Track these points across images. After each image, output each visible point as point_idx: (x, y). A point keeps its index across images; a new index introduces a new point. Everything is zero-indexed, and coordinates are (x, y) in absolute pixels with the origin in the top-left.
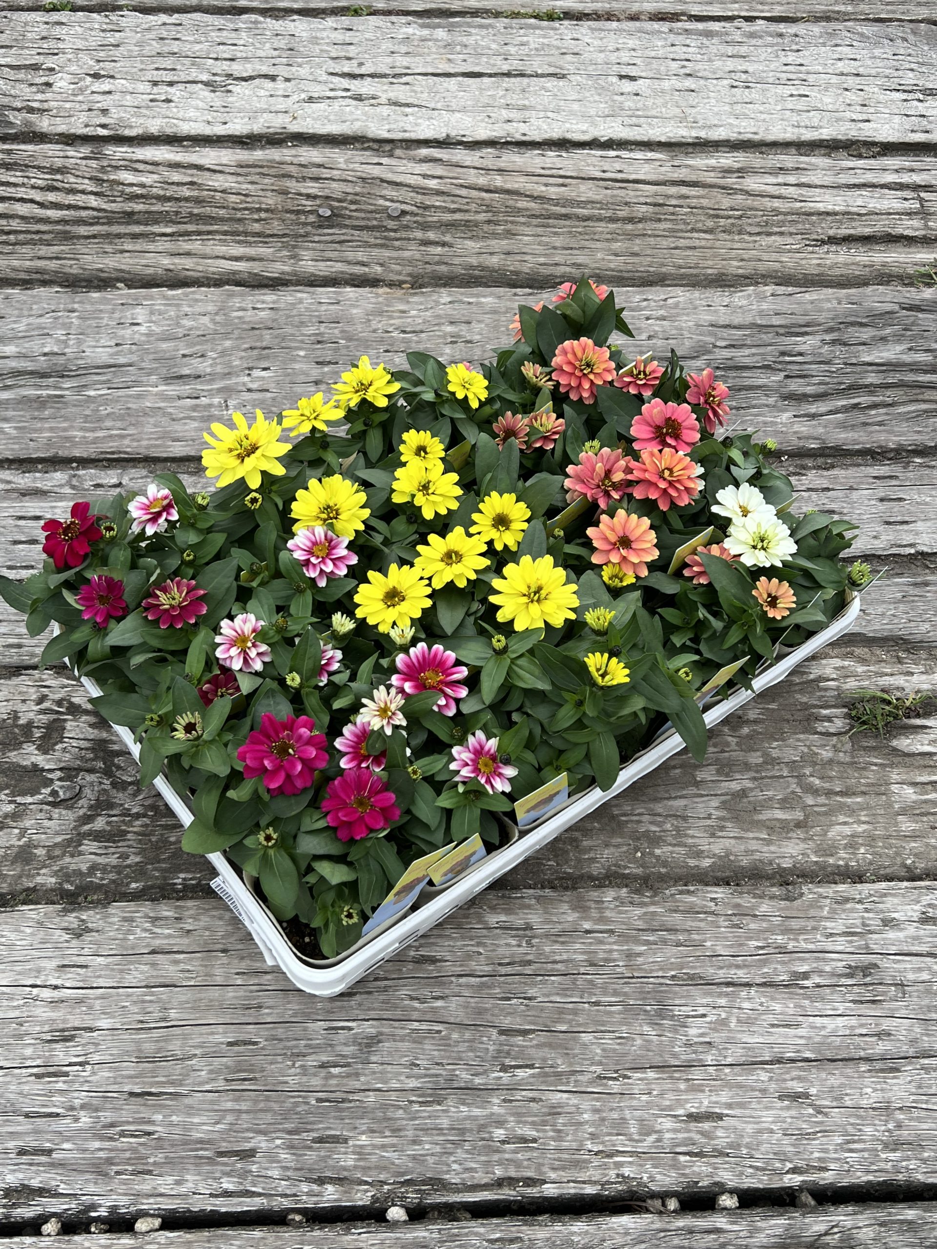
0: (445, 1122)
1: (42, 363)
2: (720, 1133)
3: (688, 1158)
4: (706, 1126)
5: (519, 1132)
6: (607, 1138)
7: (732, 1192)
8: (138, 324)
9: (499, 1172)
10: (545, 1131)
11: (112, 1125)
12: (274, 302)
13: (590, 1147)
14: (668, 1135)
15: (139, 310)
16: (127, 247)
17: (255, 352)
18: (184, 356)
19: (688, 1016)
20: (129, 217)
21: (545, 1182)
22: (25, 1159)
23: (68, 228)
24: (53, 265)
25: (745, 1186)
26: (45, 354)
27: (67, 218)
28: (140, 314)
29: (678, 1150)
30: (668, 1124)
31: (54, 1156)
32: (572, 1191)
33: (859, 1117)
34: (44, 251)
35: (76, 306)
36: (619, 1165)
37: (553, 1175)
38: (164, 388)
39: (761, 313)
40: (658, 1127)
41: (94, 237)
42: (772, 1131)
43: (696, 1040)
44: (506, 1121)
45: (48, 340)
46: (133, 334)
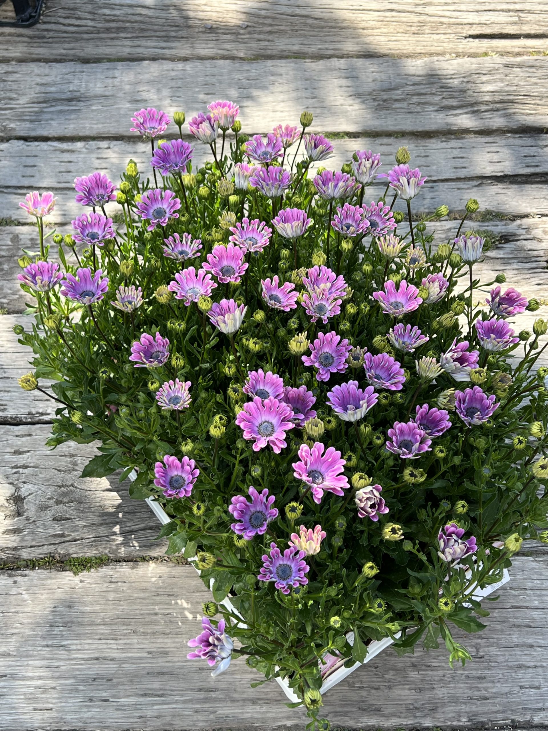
1: (68, 95)
8: (115, 78)
12: (182, 67)
16: (108, 44)
17: (174, 89)
18: (139, 91)
20: (108, 30)
23: (78, 35)
24: (71, 52)
26: (70, 92)
27: (77, 31)
28: (116, 73)
34: (66, 46)
35: (85, 70)
38: (129, 105)
41: (92, 39)
45: (71, 85)
46: (113, 82)
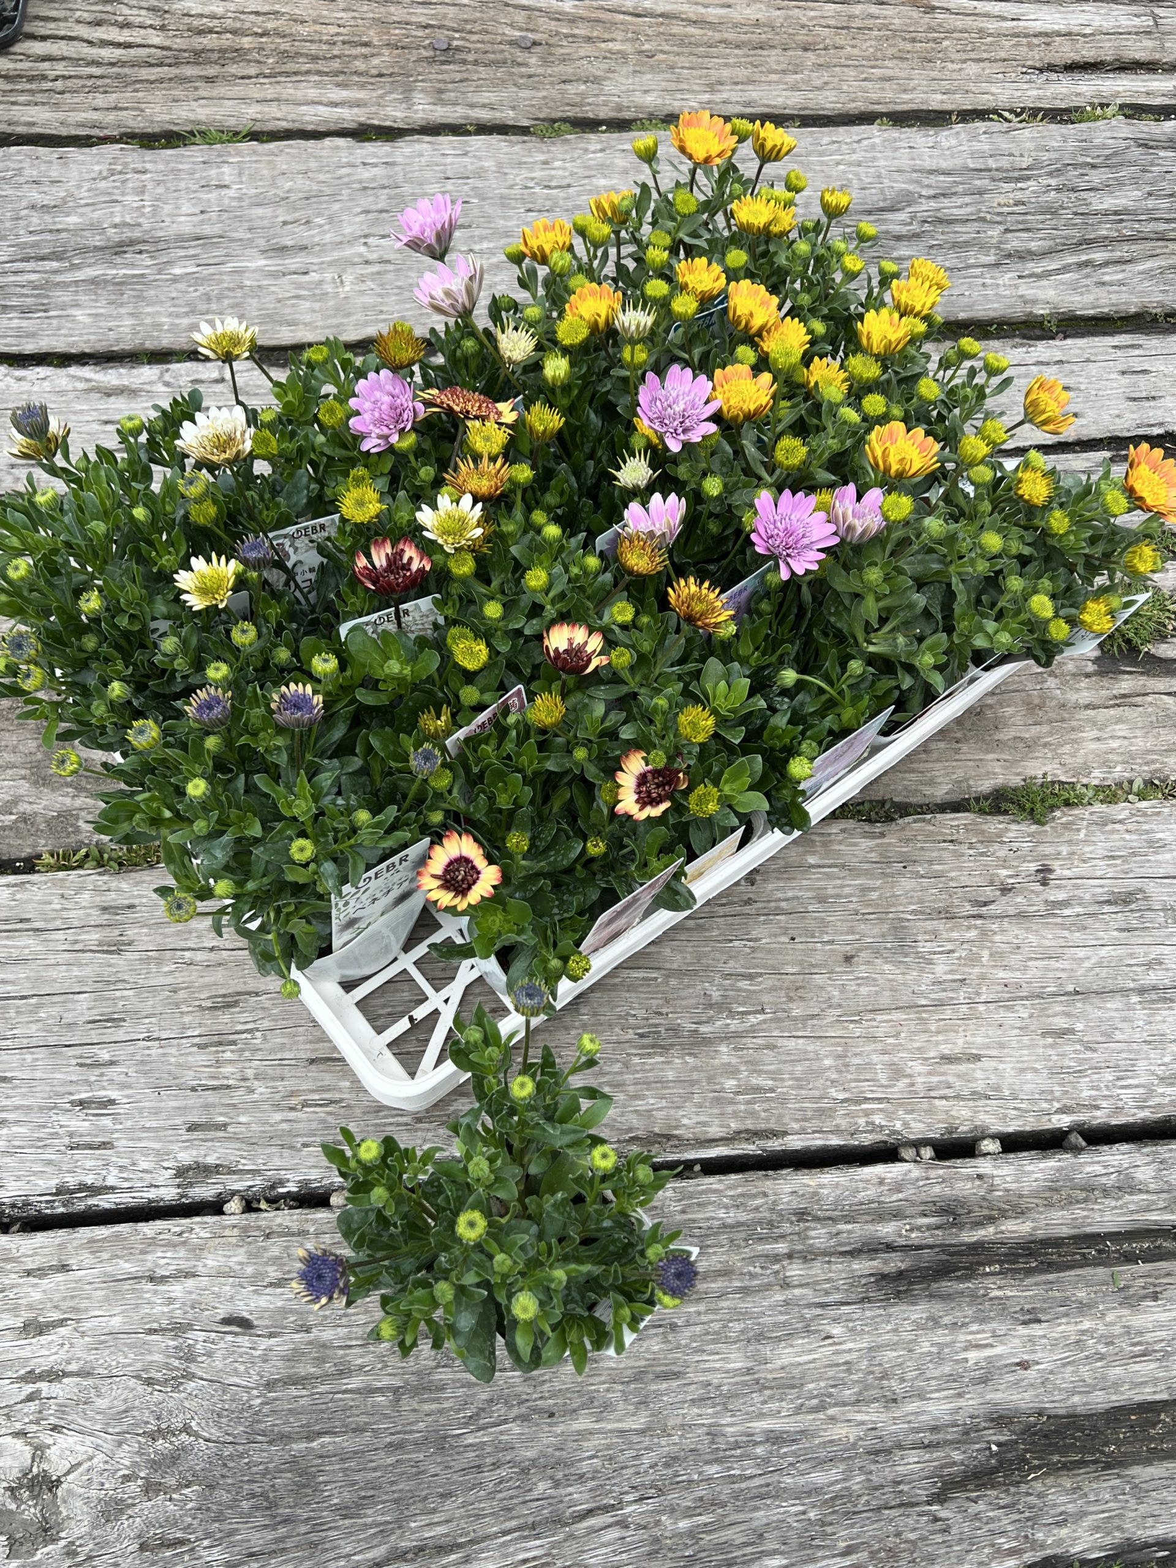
0: (670, 1075)
1: (113, 236)
2: (979, 1074)
3: (944, 1102)
4: (963, 1067)
5: (754, 1081)
6: (853, 1084)
7: (993, 1137)
8: (225, 186)
9: (734, 1125)
10: (782, 1080)
11: (292, 1094)
12: (387, 156)
13: (834, 1095)
14: (920, 1080)
15: (226, 169)
16: (201, 93)
17: (371, 216)
18: (285, 223)
19: (935, 953)
20: (199, 56)
21: (785, 1133)
22: (196, 1135)
23: (126, 70)
24: (111, 117)
25: (1010, 1130)
26: (115, 226)
27: (124, 59)
28: (227, 173)
29: (933, 1094)
30: (917, 1067)
31: (230, 1129)
32: (819, 1143)
33: (1130, 1051)
34: (100, 100)
35: (148, 166)
36: (867, 1113)
37: (796, 1126)
38: (264, 262)
39: (973, 155)
40: (909, 1071)
41: (161, 81)
42: (1035, 1070)
43: (945, 977)
44: (739, 1071)
45: (118, 208)
46: (220, 199)
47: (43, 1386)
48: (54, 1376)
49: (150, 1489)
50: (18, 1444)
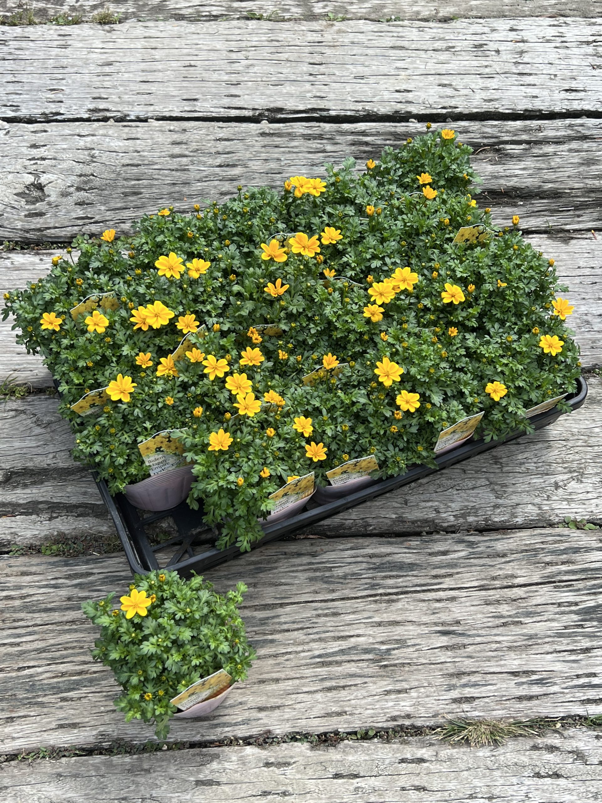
47: (39, 162)
48: (43, 159)
49: (79, 189)
50: (30, 176)
